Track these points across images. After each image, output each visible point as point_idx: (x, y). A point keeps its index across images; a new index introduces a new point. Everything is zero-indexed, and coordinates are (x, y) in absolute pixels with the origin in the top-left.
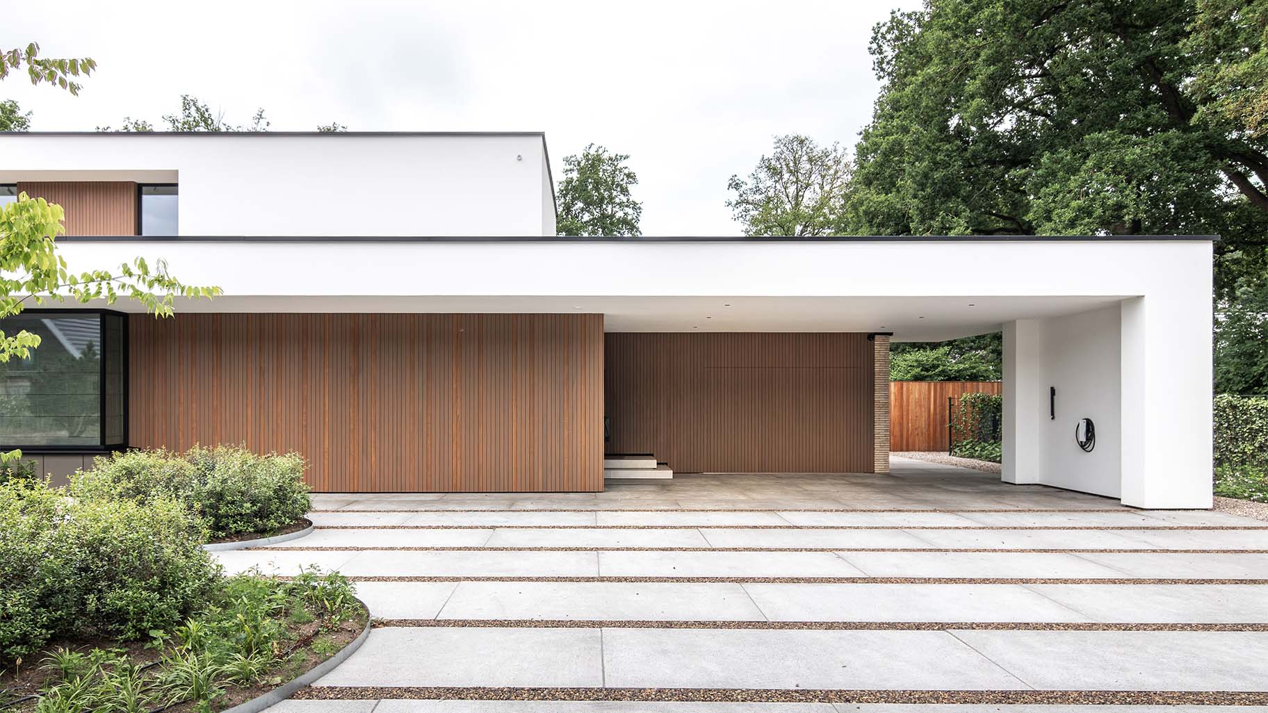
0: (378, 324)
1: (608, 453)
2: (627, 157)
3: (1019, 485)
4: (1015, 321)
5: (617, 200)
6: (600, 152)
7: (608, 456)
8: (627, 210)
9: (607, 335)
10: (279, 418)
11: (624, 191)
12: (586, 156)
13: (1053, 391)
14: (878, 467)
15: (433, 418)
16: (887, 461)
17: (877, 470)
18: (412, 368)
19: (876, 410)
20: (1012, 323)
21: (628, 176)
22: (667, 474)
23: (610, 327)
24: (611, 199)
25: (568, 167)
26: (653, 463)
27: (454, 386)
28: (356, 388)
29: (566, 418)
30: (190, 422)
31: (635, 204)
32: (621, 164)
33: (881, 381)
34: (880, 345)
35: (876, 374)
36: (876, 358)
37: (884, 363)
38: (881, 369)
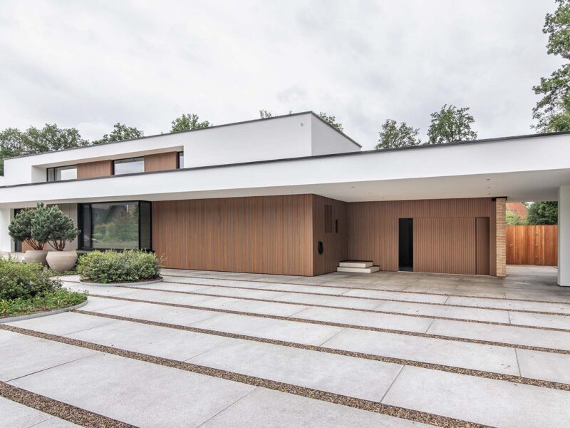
0: (227, 203)
2: (468, 109)
5: (463, 132)
6: (452, 108)
8: (468, 136)
11: (467, 127)
12: (443, 112)
16: (504, 270)
17: (498, 274)
19: (497, 241)
21: (468, 118)
24: (460, 131)
25: (434, 118)
26: (364, 265)
27: (254, 228)
31: (473, 133)
32: (464, 113)
33: (500, 224)
34: (500, 204)
35: (497, 220)
36: (497, 211)
37: (502, 214)
38: (500, 218)
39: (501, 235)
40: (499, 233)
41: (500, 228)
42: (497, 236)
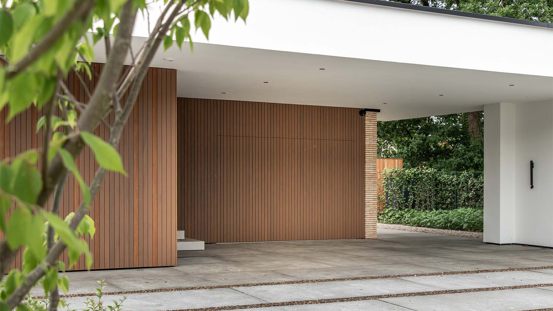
3: (502, 244)
4: (499, 103)
9: (179, 99)
13: (532, 164)
14: (369, 233)
16: (375, 228)
17: (367, 236)
20: (495, 106)
22: (200, 245)
23: (182, 91)
33: (370, 154)
34: (370, 120)
35: (366, 147)
36: (366, 133)
37: (372, 137)
38: (370, 143)
39: (372, 171)
40: (369, 169)
41: (370, 160)
42: (366, 172)
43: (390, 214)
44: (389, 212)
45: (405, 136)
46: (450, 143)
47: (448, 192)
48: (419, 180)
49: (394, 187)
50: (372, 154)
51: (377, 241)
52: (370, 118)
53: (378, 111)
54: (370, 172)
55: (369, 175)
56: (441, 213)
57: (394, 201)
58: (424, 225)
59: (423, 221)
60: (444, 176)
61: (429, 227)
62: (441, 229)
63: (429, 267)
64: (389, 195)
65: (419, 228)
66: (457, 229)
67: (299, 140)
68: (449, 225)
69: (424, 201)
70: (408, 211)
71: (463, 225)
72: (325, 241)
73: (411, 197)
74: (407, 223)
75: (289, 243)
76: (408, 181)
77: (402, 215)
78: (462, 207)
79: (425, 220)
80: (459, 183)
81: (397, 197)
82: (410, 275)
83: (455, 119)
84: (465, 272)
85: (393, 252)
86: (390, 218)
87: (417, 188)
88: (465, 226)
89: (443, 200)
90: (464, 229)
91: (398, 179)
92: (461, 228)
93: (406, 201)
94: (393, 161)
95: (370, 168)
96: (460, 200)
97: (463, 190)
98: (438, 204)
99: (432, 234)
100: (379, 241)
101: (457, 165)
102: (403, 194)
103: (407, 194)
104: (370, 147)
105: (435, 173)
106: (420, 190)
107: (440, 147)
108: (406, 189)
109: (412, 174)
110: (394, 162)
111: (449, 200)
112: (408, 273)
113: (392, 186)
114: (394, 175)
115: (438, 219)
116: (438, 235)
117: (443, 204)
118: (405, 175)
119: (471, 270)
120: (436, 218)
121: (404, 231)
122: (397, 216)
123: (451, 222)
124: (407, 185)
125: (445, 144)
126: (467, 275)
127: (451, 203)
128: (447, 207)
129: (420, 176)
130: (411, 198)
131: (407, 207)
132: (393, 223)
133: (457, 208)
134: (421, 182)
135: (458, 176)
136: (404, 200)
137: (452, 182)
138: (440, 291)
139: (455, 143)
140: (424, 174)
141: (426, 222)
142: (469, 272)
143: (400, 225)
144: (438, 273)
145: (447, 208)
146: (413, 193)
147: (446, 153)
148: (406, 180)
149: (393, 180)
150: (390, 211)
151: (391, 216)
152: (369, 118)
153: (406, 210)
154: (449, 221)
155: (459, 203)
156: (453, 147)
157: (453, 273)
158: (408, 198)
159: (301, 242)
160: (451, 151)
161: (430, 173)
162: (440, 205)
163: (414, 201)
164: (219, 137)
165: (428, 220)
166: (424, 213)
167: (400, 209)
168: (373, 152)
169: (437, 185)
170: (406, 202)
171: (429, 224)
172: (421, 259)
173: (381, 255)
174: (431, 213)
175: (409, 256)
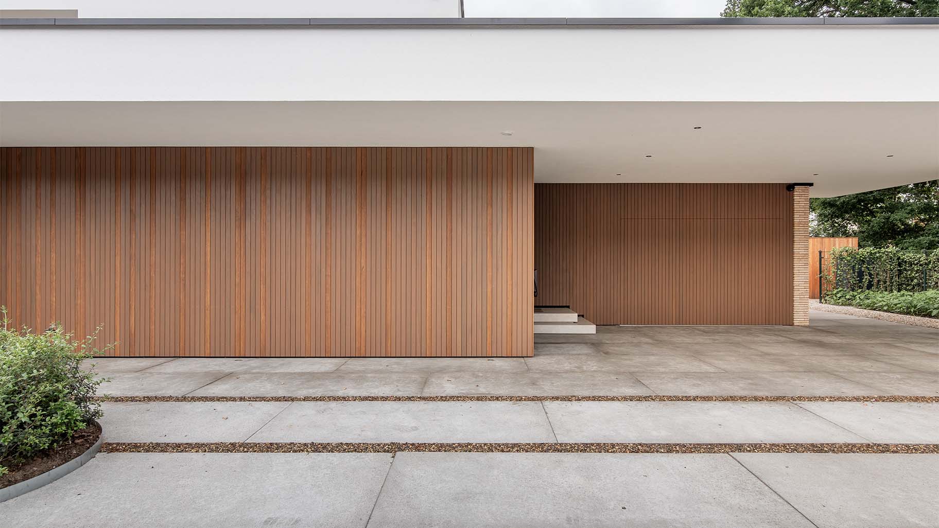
0: (268, 158)
1: (537, 305)
7: (538, 308)
10: (153, 270)
14: (799, 319)
15: (333, 270)
16: (806, 311)
17: (796, 323)
18: (309, 211)
19: (796, 261)
22: (591, 329)
26: (574, 317)
27: (358, 232)
28: (243, 236)
29: (489, 269)
30: (48, 273)
33: (801, 232)
34: (800, 196)
35: (795, 225)
36: (795, 209)
37: (803, 214)
38: (801, 221)
39: (802, 252)
40: (798, 248)
41: (801, 239)
42: (795, 253)
43: (839, 295)
44: (838, 293)
45: (867, 215)
46: (922, 221)
47: (915, 273)
48: (876, 259)
49: (844, 267)
50: (803, 232)
51: (807, 329)
52: (800, 193)
53: (811, 185)
54: (800, 253)
55: (800, 255)
56: (903, 295)
57: (845, 282)
58: (880, 309)
59: (878, 305)
60: (909, 255)
61: (886, 311)
62: (903, 314)
63: (858, 383)
64: (838, 275)
65: (872, 312)
66: (925, 316)
67: (712, 220)
68: (912, 310)
69: (883, 282)
70: (862, 292)
71: (931, 312)
72: (743, 327)
73: (866, 277)
74: (859, 305)
75: (697, 328)
76: (863, 261)
77: (854, 296)
78: (933, 289)
79: (881, 304)
80: (930, 262)
81: (848, 277)
82: (819, 397)
83: (928, 196)
84: (917, 399)
85: (817, 349)
86: (839, 300)
87: (873, 268)
88: (935, 313)
89: (908, 281)
90: (934, 316)
91: (849, 258)
92: (929, 315)
93: (860, 281)
94: (846, 241)
95: (800, 248)
96: (930, 281)
97: (934, 270)
98: (900, 285)
99: (887, 322)
100: (811, 330)
101: (929, 243)
102: (856, 274)
103: (861, 274)
104: (800, 225)
105: (897, 251)
106: (878, 270)
107: (910, 225)
108: (860, 269)
109: (867, 253)
110: (848, 242)
111: (915, 281)
112: (818, 393)
113: (842, 266)
114: (845, 254)
115: (898, 302)
116: (894, 323)
117: (908, 285)
118: (858, 254)
119: (928, 394)
120: (896, 301)
121: (851, 316)
122: (848, 297)
123: (915, 307)
124: (861, 265)
125: (916, 222)
126: (919, 405)
127: (919, 285)
128: (914, 288)
129: (877, 255)
130: (866, 279)
131: (860, 287)
132: (842, 305)
133: (926, 290)
134: (880, 261)
135: (927, 255)
136: (858, 280)
137: (919, 261)
138: (854, 445)
139: (928, 221)
140: (884, 253)
141: (882, 306)
142: (923, 399)
143: (849, 308)
144: (868, 397)
145: (913, 290)
146: (869, 273)
147: (915, 231)
148: (860, 259)
149: (844, 260)
150: (840, 291)
151: (840, 297)
152: (798, 193)
153: (860, 290)
154: (913, 305)
155: (930, 284)
156: (926, 225)
157: (893, 399)
158: (863, 279)
159: (713, 327)
160: (922, 229)
161: (891, 252)
162: (904, 286)
163: (870, 282)
164: (623, 220)
165: (884, 303)
166: (881, 295)
167: (853, 290)
168: (804, 230)
169: (900, 265)
170: (859, 283)
171: (885, 308)
172: (854, 364)
173: (797, 354)
174: (891, 294)
175: (837, 358)
